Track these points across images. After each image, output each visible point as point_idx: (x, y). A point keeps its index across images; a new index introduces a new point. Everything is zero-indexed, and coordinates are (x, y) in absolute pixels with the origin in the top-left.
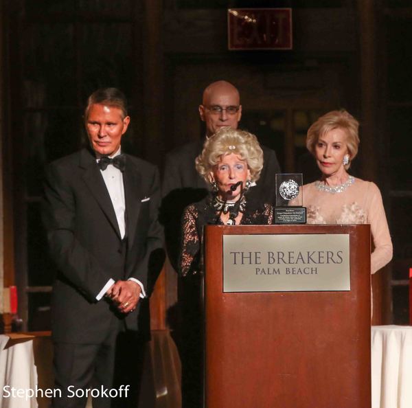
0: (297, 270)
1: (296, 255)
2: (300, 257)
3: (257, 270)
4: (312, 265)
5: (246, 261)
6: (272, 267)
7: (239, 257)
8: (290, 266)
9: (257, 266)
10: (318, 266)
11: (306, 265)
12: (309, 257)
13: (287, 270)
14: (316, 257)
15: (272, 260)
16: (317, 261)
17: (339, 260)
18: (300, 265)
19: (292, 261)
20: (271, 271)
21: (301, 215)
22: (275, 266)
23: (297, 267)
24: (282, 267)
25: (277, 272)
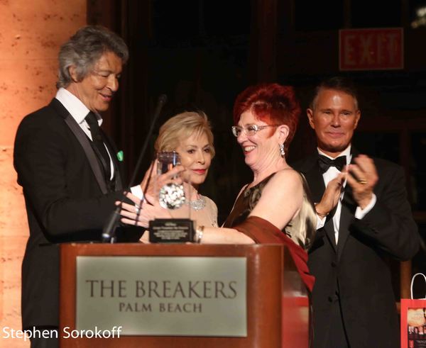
0: (174, 306)
1: (172, 287)
2: (179, 289)
3: (121, 305)
4: (195, 300)
5: (107, 292)
6: (141, 301)
7: (97, 287)
8: (166, 301)
9: (121, 300)
10: (203, 301)
11: (187, 300)
12: (191, 289)
13: (162, 307)
14: (199, 289)
15: (141, 292)
16: (201, 293)
17: (232, 294)
18: (179, 300)
19: (168, 293)
20: (140, 307)
21: (185, 231)
22: (145, 300)
23: (174, 302)
24: (155, 301)
25: (147, 308)
